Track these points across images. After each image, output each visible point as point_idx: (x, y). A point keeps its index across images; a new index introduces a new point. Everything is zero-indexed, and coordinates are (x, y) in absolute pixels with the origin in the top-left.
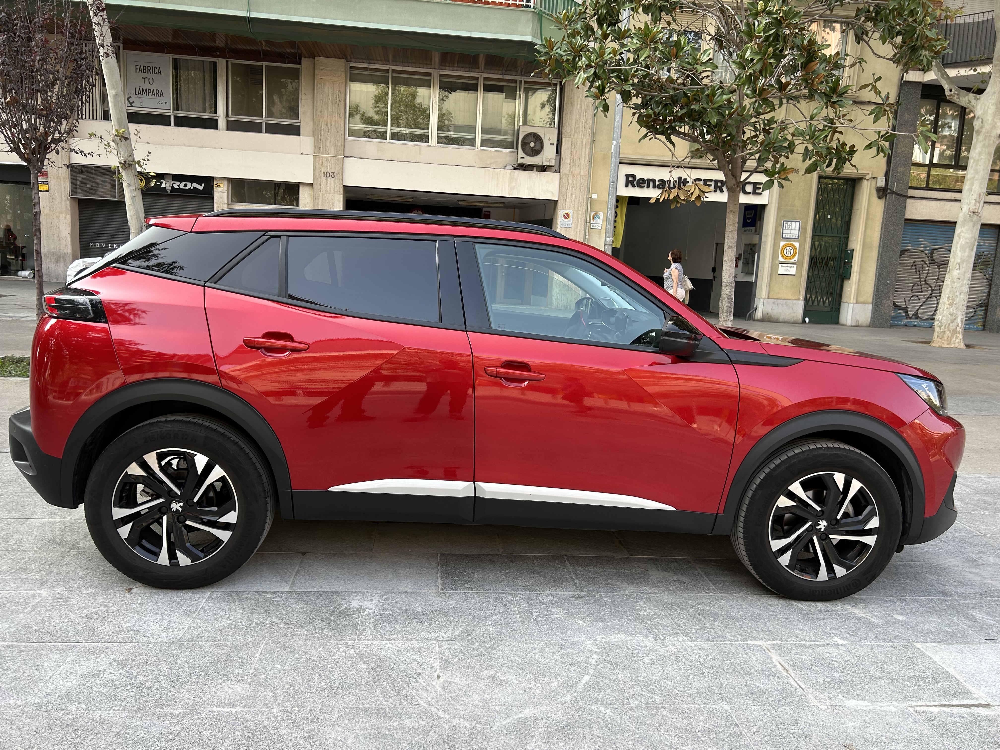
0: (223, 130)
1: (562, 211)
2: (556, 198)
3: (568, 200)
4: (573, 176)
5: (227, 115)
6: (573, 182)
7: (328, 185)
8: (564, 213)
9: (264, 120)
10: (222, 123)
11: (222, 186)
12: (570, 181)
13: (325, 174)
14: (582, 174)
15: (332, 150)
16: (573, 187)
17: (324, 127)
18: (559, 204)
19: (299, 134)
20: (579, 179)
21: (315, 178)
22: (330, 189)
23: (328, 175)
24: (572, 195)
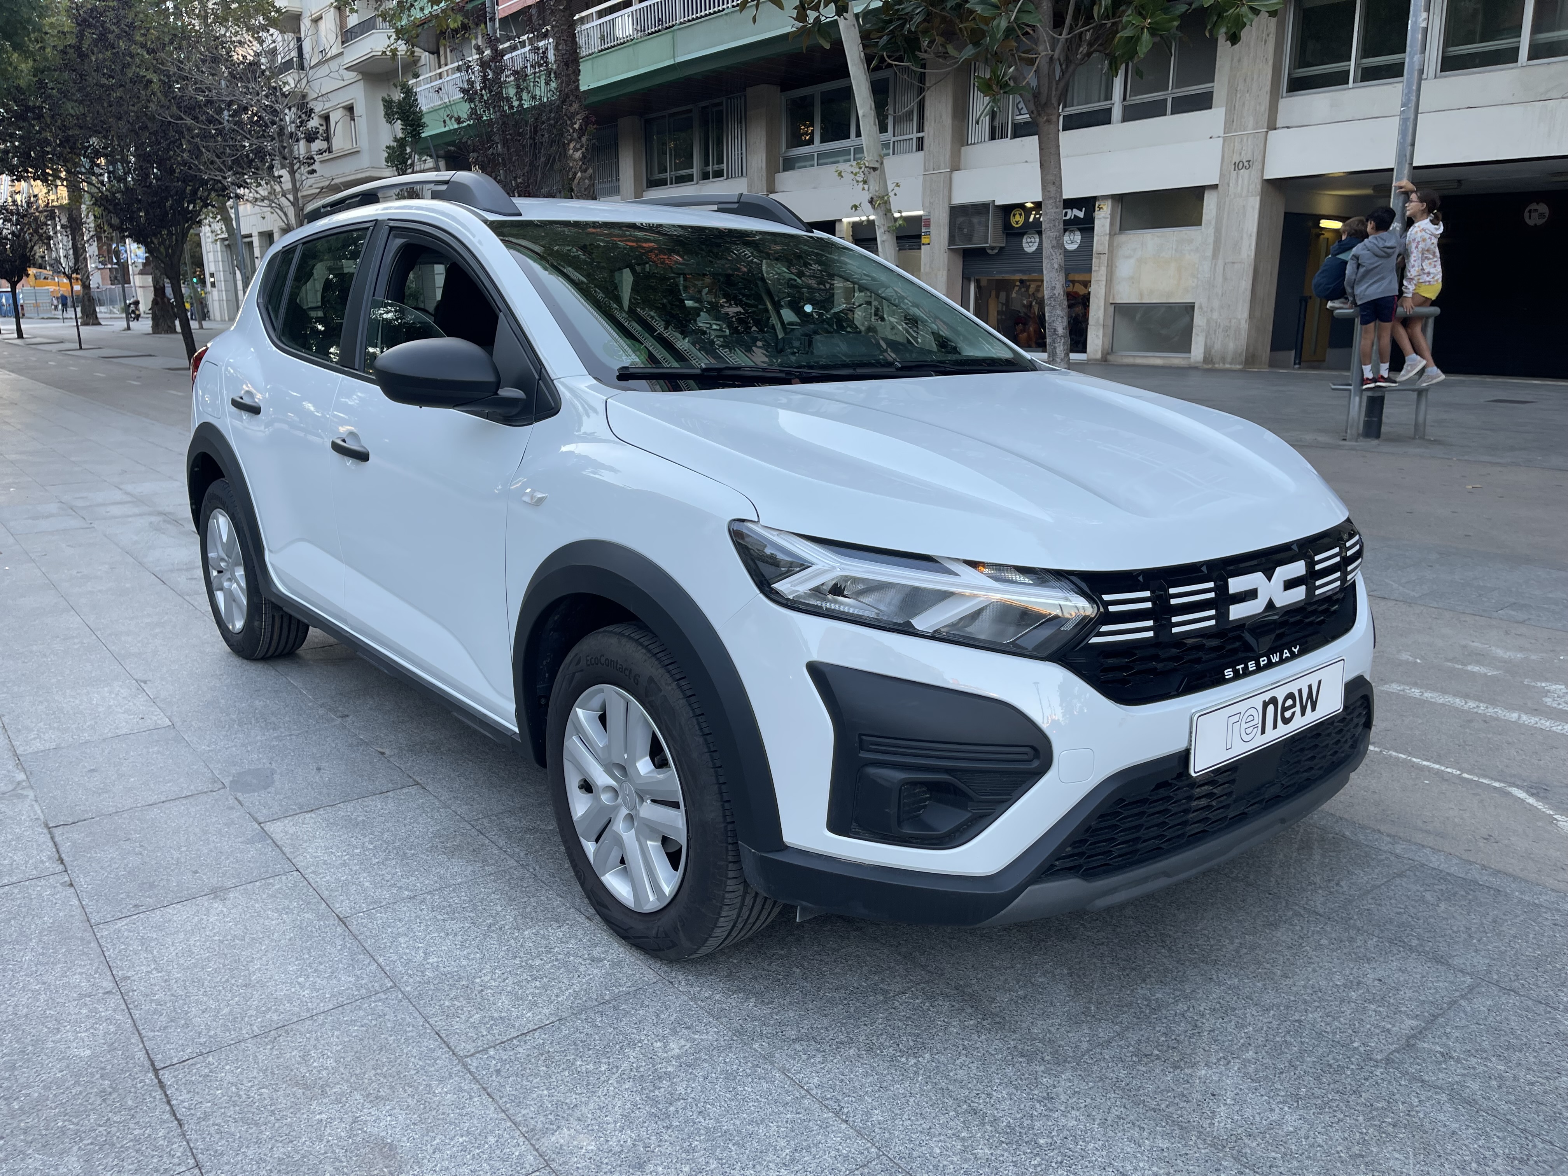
0: (1117, 122)
5: (1125, 99)
7: (1240, 182)
9: (1169, 94)
10: (1117, 112)
11: (1105, 208)
13: (1237, 166)
15: (1251, 122)
17: (1241, 86)
19: (1211, 108)
21: (1222, 175)
22: (1242, 188)
23: (1240, 167)
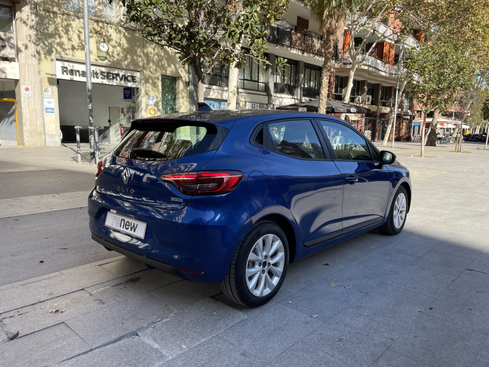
1: (23, 86)
2: (18, 78)
3: (27, 80)
4: (28, 65)
6: (28, 69)
8: (25, 88)
12: (27, 68)
14: (34, 63)
16: (29, 72)
18: (21, 82)
20: (32, 67)
24: (29, 76)
